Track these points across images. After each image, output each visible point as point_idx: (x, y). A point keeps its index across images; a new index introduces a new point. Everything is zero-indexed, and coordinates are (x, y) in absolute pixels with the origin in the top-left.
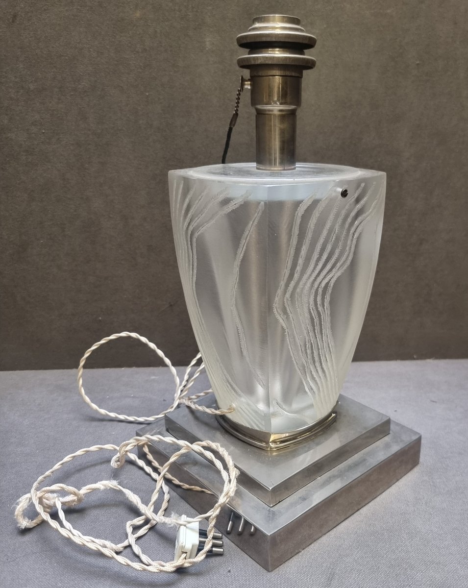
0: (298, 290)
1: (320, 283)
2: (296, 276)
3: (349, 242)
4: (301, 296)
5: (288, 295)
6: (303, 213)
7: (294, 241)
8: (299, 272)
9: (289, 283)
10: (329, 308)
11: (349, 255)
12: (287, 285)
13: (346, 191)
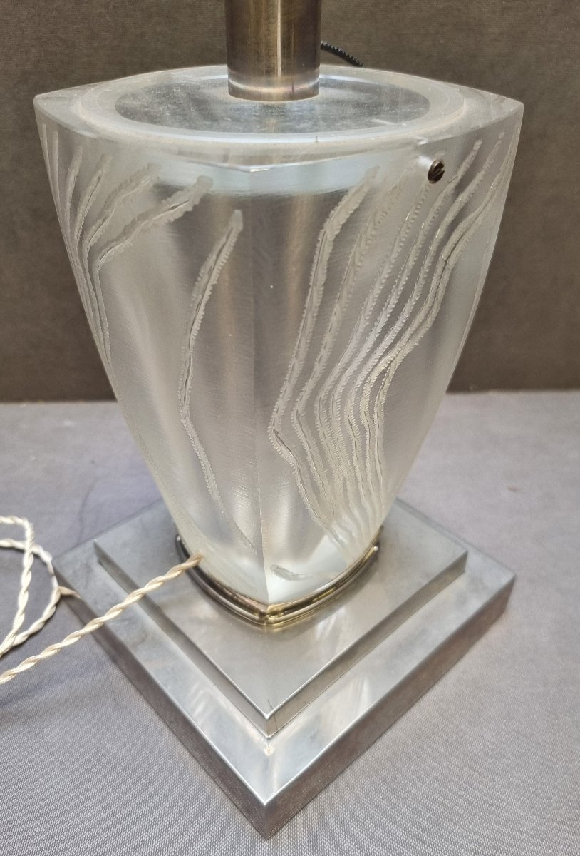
0: (322, 395)
1: (369, 375)
2: (318, 368)
3: (434, 282)
4: (327, 405)
5: (300, 406)
6: (337, 232)
7: (315, 297)
8: (324, 360)
9: (303, 385)
10: (382, 416)
11: (431, 308)
12: (297, 390)
13: (441, 166)
